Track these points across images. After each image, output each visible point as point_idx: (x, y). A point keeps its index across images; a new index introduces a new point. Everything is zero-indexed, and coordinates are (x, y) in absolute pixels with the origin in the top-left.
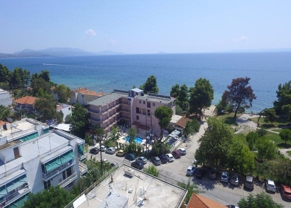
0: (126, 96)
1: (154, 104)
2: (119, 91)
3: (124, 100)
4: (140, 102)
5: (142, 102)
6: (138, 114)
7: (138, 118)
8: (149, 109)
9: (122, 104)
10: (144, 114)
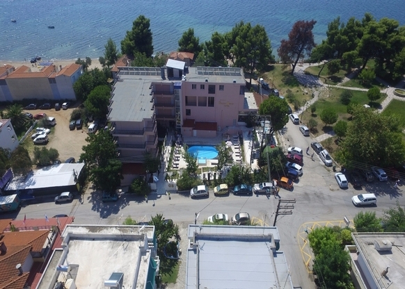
1: (222, 87)
4: (194, 86)
5: (198, 87)
6: (189, 107)
8: (212, 95)
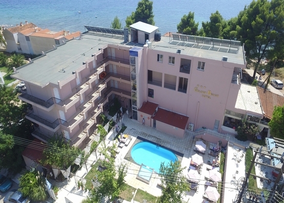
0: (117, 42)
1: (202, 65)
2: (98, 30)
3: (113, 52)
5: (166, 59)
6: (152, 87)
7: (151, 93)
8: (184, 75)
9: (110, 62)
10: (170, 86)
